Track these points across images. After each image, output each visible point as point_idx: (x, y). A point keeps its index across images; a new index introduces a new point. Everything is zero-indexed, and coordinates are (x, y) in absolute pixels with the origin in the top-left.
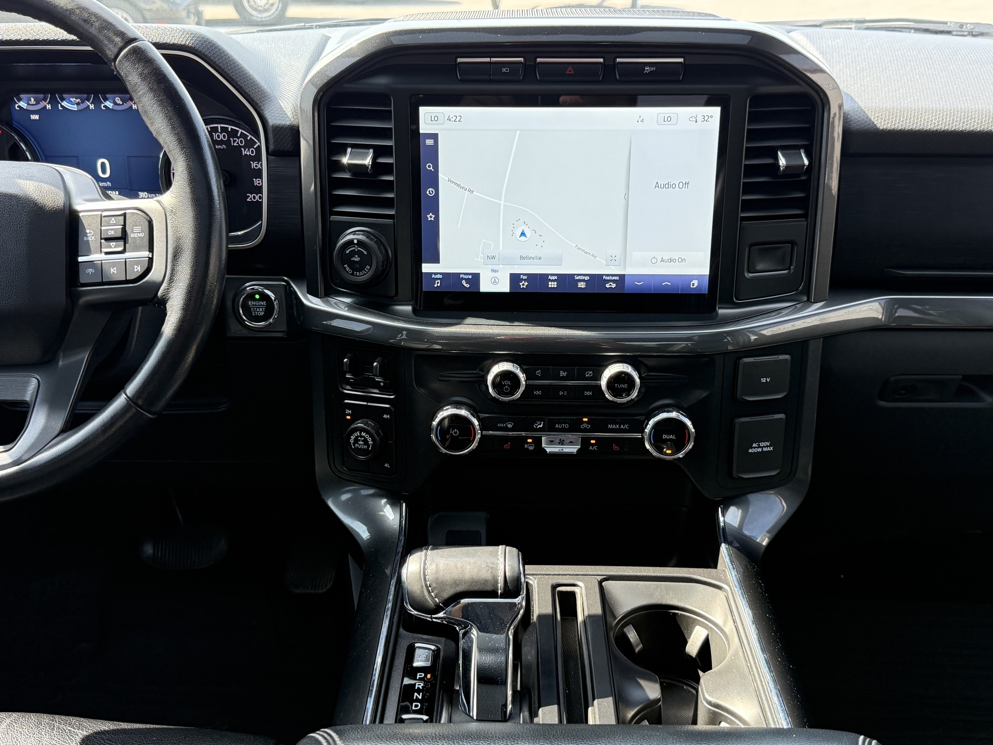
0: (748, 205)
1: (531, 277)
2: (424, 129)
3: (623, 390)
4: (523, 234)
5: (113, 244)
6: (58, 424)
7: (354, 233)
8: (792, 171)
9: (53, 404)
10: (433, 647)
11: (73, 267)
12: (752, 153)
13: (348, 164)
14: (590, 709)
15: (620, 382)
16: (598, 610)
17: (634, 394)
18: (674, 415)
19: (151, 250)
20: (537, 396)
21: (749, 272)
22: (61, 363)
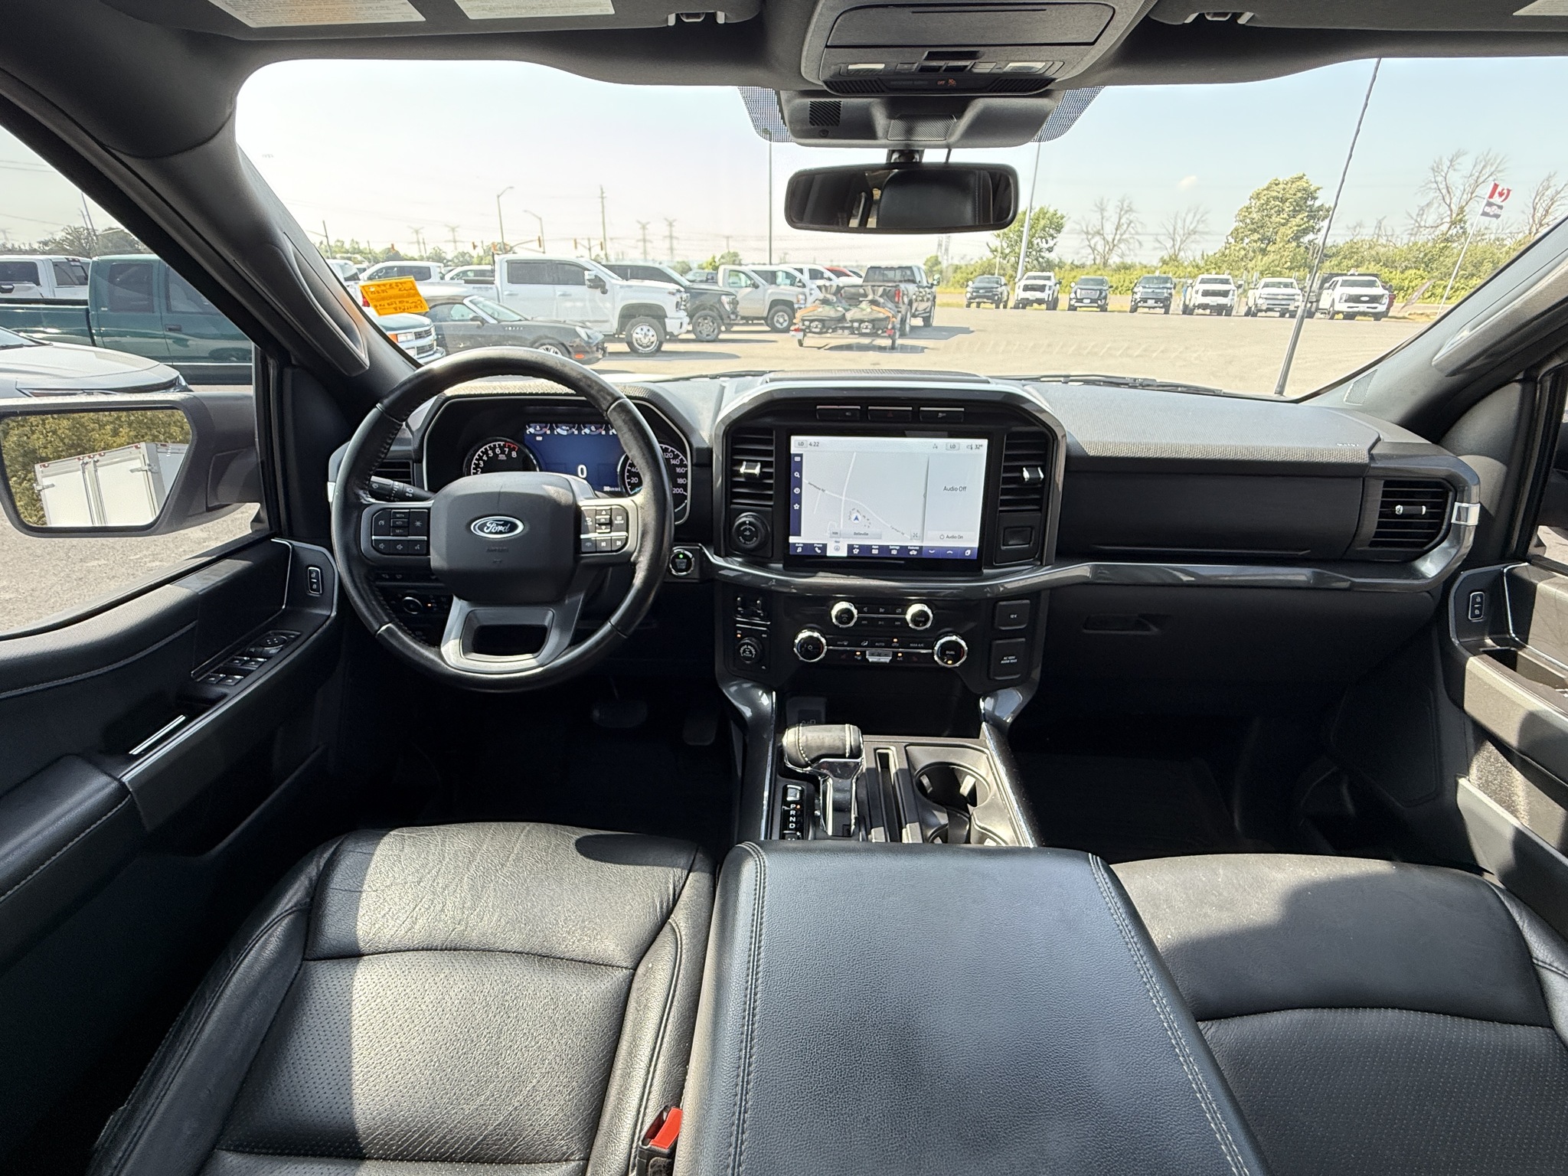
0: (1004, 503)
1: (861, 547)
2: (793, 450)
3: (921, 622)
4: (856, 518)
5: (603, 527)
6: (567, 641)
7: (746, 516)
8: (1033, 481)
9: (563, 628)
10: (800, 788)
11: (578, 542)
12: (1007, 469)
13: (745, 473)
14: (904, 831)
15: (920, 617)
16: (905, 766)
17: (929, 625)
18: (954, 638)
19: (627, 531)
20: (864, 625)
21: (1004, 545)
22: (567, 602)
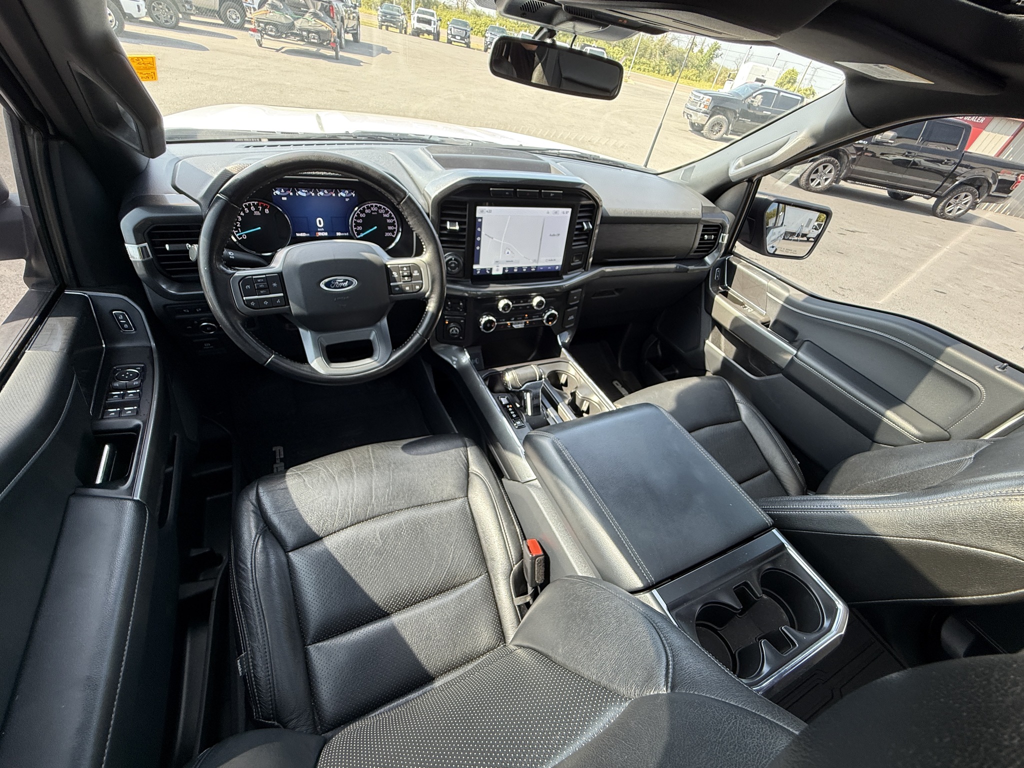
0: (575, 241)
1: (509, 268)
2: (478, 215)
4: (508, 253)
5: (406, 278)
6: (389, 347)
8: (589, 229)
11: (390, 287)
12: (578, 224)
13: (450, 229)
15: (540, 304)
17: (543, 306)
18: (553, 311)
19: (422, 280)
20: (514, 310)
21: (572, 263)
22: (378, 324)
